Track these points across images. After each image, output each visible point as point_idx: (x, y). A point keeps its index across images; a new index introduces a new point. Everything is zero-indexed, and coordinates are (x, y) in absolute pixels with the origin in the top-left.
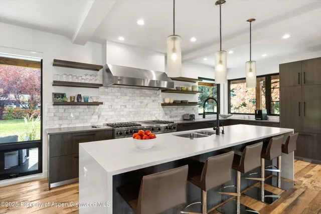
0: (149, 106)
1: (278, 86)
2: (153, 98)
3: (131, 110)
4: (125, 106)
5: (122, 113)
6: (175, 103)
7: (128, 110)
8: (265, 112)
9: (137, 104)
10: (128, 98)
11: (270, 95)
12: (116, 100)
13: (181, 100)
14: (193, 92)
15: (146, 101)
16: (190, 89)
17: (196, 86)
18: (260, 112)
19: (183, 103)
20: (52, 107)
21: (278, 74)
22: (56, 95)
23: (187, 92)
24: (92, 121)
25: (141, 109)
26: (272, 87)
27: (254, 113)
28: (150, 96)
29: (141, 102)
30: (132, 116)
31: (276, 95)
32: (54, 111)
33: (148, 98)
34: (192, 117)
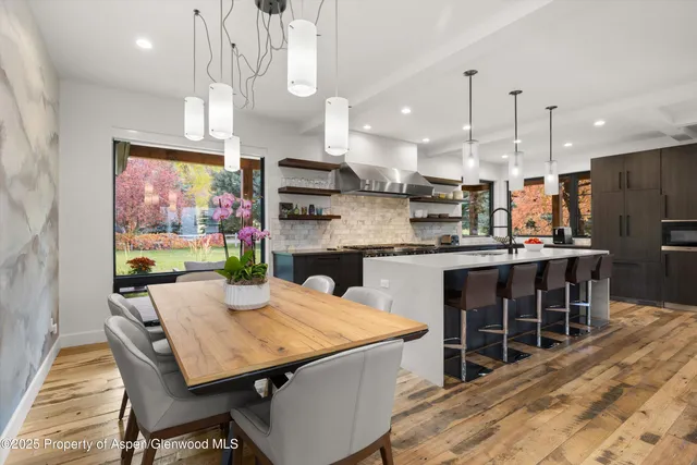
0: (393, 223)
1: (590, 192)
2: (400, 211)
3: (371, 227)
4: (363, 222)
5: (359, 232)
6: (431, 219)
7: (366, 227)
8: (568, 231)
9: (378, 219)
10: (366, 209)
11: (577, 206)
12: (352, 213)
13: (439, 213)
14: (454, 202)
15: (389, 215)
16: (451, 196)
17: (458, 192)
18: (561, 232)
19: (442, 219)
20: (278, 221)
21: (588, 172)
22: (284, 206)
23: (446, 201)
24: (324, 242)
25: (384, 227)
26: (580, 192)
27: (551, 234)
28: (395, 207)
29: (383, 217)
30: (371, 236)
31: (585, 206)
32: (280, 227)
33: (392, 211)
34: (455, 239)
